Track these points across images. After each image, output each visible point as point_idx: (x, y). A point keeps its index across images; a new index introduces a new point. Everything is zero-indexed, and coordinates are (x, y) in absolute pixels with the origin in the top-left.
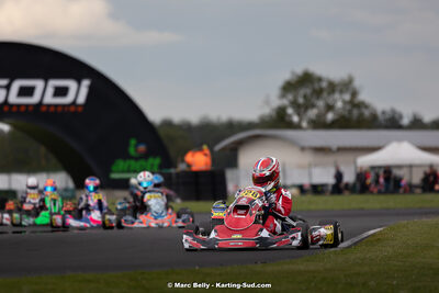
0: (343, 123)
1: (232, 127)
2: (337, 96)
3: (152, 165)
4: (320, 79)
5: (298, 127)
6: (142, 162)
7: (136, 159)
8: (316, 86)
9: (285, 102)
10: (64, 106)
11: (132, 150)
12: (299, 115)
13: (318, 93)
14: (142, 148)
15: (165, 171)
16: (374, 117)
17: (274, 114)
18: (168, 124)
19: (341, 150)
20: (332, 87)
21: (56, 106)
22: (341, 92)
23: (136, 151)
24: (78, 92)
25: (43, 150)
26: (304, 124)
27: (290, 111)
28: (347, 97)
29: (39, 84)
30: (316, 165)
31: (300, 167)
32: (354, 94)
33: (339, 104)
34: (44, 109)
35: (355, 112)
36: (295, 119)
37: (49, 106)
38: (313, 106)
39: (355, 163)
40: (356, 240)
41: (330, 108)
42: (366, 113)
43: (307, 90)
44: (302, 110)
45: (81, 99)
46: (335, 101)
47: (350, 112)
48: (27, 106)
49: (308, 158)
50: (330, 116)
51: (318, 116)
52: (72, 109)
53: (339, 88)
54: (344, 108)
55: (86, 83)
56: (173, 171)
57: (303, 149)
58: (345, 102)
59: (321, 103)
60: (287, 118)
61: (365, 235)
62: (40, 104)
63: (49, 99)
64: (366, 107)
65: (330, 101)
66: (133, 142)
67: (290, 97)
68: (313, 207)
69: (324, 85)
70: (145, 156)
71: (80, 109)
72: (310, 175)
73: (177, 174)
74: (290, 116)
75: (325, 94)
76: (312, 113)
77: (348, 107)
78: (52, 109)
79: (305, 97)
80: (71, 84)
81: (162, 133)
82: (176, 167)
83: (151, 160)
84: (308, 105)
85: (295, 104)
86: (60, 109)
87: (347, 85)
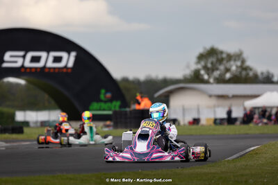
0: (236, 80)
1: (166, 82)
2: (232, 63)
3: (115, 106)
4: (222, 53)
5: (207, 82)
6: (109, 104)
7: (105, 102)
8: (219, 57)
9: (199, 66)
10: (59, 68)
11: (102, 97)
12: (208, 74)
13: (220, 61)
14: (109, 95)
15: (123, 109)
16: (256, 76)
17: (192, 74)
18: (125, 80)
19: (235, 97)
20: (230, 57)
21: (54, 68)
22: (235, 60)
23: (105, 97)
24: (68, 60)
25: (46, 96)
26: (211, 80)
27: (202, 72)
28: (239, 63)
29: (43, 55)
30: (218, 106)
31: (209, 107)
32: (243, 62)
33: (234, 68)
34: (47, 70)
35: (244, 73)
36: (206, 77)
37: (50, 68)
38: (217, 69)
39: (243, 105)
40: (242, 153)
41: (228, 70)
42: (251, 74)
43: (213, 59)
44: (210, 71)
45: (71, 64)
46: (231, 66)
47: (241, 73)
48: (36, 68)
49: (213, 102)
50: (228, 76)
51: (220, 75)
52: (65, 70)
53: (233, 58)
54: (236, 70)
55: (73, 54)
56: (127, 109)
57: (210, 96)
58: (237, 67)
59: (222, 68)
60: (200, 77)
61: (248, 150)
62: (44, 67)
63: (50, 64)
64: (251, 69)
65: (228, 66)
66: (103, 91)
67: (203, 63)
68: (216, 133)
69: (224, 56)
70: (111, 100)
71: (69, 71)
72: (215, 112)
73: (131, 112)
74: (202, 76)
75: (225, 62)
76: (216, 74)
77: (239, 70)
78: (52, 71)
79: (212, 63)
80: (64, 55)
81: (121, 86)
82: (129, 107)
83: (114, 103)
84: (214, 69)
85: (205, 68)
86: (57, 71)
87: (239, 56)
